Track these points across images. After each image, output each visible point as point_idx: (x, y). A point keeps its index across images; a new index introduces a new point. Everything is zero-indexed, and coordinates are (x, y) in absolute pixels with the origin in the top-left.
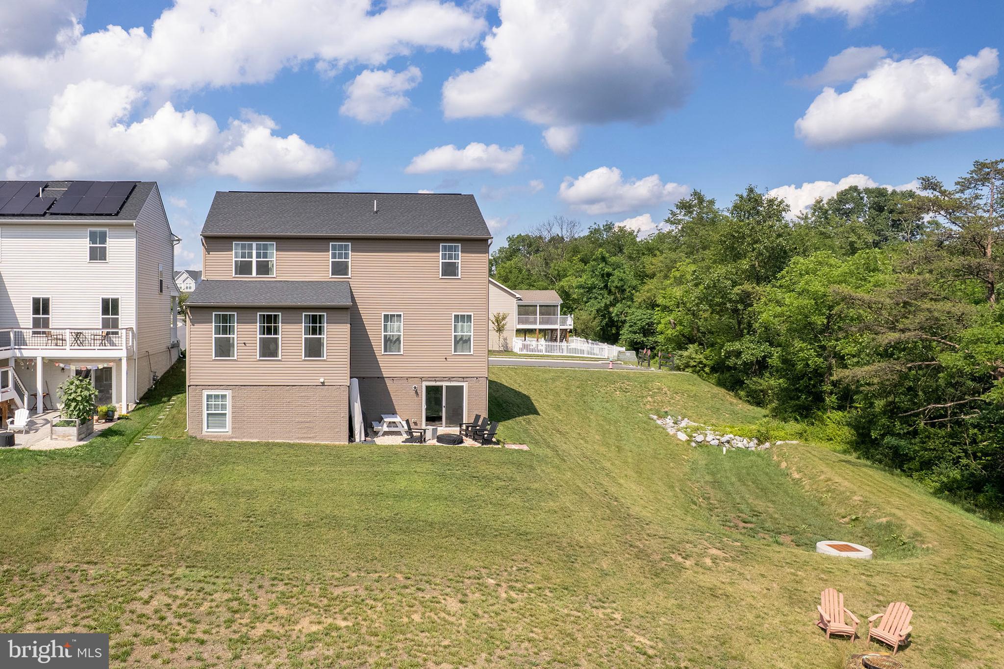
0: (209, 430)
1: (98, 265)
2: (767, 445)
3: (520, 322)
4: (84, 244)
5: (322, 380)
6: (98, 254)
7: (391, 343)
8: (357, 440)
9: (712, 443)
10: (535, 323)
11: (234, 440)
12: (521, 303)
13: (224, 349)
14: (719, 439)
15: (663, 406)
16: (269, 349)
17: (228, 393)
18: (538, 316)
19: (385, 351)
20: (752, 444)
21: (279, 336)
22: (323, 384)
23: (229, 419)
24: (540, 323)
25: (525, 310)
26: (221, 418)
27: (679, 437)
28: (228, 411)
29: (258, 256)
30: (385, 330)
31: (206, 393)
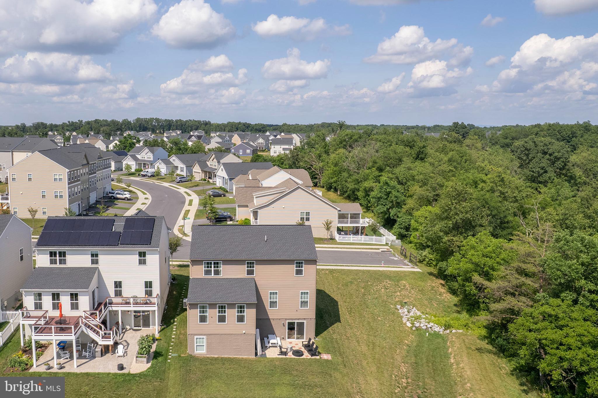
0: (197, 352)
1: (142, 267)
2: (448, 331)
3: (340, 222)
4: (137, 257)
5: (244, 332)
6: (142, 262)
7: (273, 304)
8: (259, 354)
9: (423, 328)
10: (347, 223)
11: (208, 356)
12: (340, 212)
13: (203, 319)
14: (426, 326)
15: (404, 298)
16: (222, 319)
17: (204, 337)
18: (349, 219)
19: (270, 307)
20: (441, 330)
21: (226, 314)
22: (245, 333)
23: (205, 347)
24: (350, 223)
25: (342, 217)
26: (203, 347)
27: (407, 325)
28: (205, 344)
29: (214, 267)
30: (270, 299)
31: (196, 337)
